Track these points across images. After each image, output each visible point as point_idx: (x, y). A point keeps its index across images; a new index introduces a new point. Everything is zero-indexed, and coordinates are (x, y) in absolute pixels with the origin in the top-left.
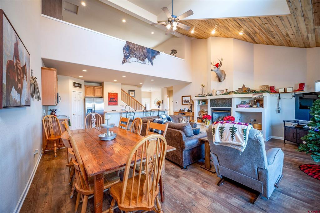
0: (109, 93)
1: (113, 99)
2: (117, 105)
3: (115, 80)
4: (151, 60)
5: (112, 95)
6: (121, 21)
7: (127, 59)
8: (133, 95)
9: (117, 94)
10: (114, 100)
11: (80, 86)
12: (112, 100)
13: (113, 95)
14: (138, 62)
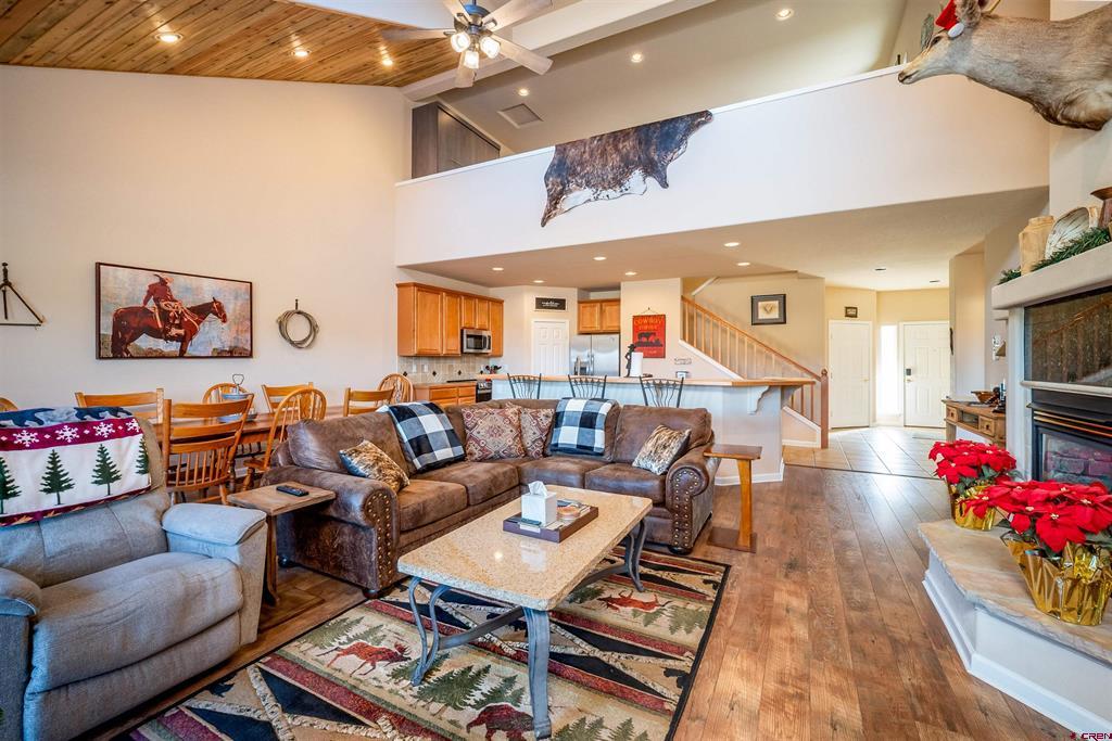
0: (635, 318)
1: (648, 335)
2: (662, 355)
3: (630, 274)
4: (654, 169)
5: (645, 321)
6: (629, 57)
7: (556, 203)
8: (775, 315)
9: (661, 319)
10: (652, 339)
11: (561, 304)
12: (644, 340)
13: (648, 324)
14: (596, 199)
